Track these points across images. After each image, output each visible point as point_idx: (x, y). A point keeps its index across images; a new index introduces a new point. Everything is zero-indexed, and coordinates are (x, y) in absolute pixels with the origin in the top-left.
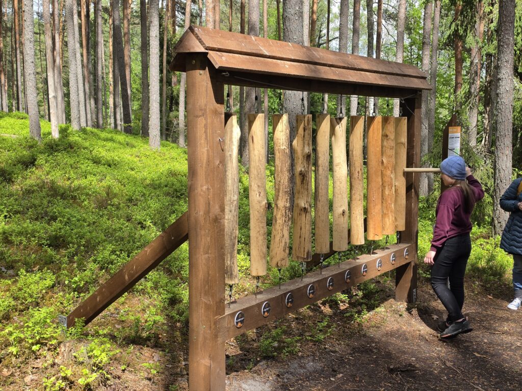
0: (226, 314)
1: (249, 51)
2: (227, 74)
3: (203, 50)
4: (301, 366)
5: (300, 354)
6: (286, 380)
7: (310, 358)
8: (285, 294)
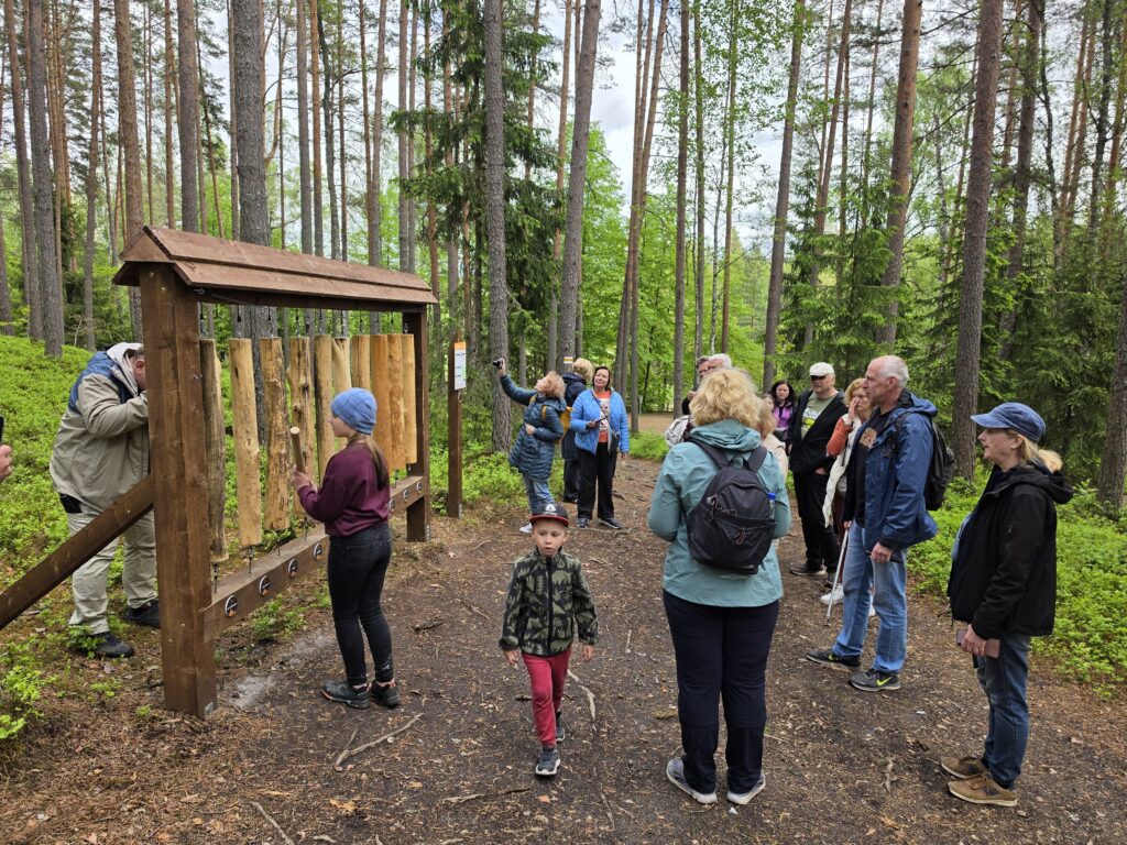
0: (213, 603)
1: (230, 261)
2: (202, 292)
3: (167, 260)
4: (309, 644)
5: (305, 628)
6: (292, 667)
7: (319, 631)
8: (287, 562)
